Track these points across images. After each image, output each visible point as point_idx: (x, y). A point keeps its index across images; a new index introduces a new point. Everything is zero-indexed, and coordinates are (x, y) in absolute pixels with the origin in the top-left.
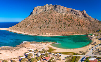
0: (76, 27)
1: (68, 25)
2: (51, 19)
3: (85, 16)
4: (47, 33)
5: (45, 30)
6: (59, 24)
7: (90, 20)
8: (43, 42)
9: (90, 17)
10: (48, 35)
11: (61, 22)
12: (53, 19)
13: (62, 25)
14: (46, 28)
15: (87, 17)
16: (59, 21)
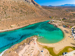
0: (33, 14)
1: (26, 13)
2: (6, 7)
3: (34, 4)
4: (12, 24)
5: (6, 21)
6: (17, 13)
7: (38, 7)
8: (25, 40)
9: (38, 4)
10: (14, 27)
11: (18, 10)
12: (8, 7)
13: (21, 14)
14: (5, 19)
15: (36, 4)
16: (15, 8)
